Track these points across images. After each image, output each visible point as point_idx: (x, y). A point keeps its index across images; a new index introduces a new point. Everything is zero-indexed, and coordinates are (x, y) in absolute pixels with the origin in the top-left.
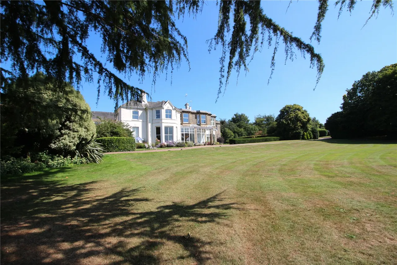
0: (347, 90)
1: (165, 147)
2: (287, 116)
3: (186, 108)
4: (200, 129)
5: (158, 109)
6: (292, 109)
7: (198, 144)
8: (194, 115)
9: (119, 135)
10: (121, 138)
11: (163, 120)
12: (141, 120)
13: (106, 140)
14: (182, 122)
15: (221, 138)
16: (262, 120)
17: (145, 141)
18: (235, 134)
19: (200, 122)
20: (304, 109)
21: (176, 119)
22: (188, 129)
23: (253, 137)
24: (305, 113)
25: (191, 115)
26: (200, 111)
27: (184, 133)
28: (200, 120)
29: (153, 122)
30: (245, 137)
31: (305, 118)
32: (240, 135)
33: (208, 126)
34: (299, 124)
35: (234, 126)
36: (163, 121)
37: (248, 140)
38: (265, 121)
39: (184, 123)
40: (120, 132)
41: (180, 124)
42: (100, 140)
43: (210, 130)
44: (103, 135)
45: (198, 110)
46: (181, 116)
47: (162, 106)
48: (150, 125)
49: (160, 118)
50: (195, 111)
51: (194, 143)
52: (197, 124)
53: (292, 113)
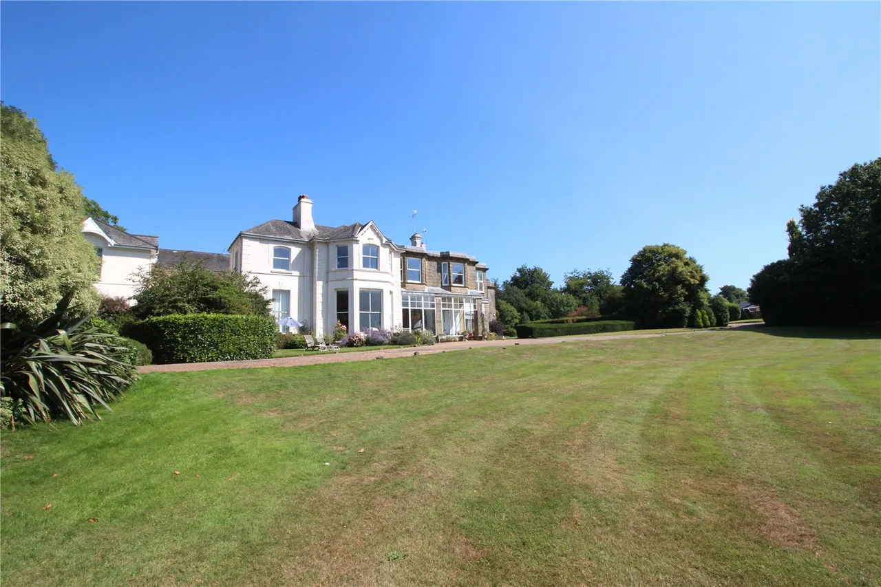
0: (801, 207)
1: (362, 345)
2: (649, 272)
3: (414, 244)
4: (450, 300)
5: (341, 244)
6: (662, 256)
7: (444, 337)
8: (435, 264)
9: (224, 310)
10: (230, 316)
11: (354, 272)
12: (297, 273)
13: (181, 322)
14: (404, 279)
15: (497, 324)
16: (581, 281)
17: (307, 329)
18: (522, 314)
19: (450, 280)
20: (687, 256)
21: (389, 270)
22: (419, 299)
23: (567, 321)
24: (692, 265)
25: (426, 263)
26: (449, 252)
27: (410, 308)
28: (450, 277)
29: (330, 278)
30: (546, 321)
31: (693, 277)
32: (535, 316)
33: (469, 292)
34: (680, 289)
35: (519, 293)
36: (356, 275)
37: (563, 328)
38: (589, 285)
39: (409, 281)
40: (229, 301)
41: (400, 284)
42: (159, 322)
43: (474, 302)
44: (172, 307)
45: (445, 250)
46: (403, 264)
47: (353, 236)
48: (319, 286)
49: (349, 268)
50: (438, 254)
51: (435, 334)
52: (442, 287)
53: (662, 264)
